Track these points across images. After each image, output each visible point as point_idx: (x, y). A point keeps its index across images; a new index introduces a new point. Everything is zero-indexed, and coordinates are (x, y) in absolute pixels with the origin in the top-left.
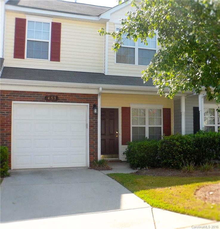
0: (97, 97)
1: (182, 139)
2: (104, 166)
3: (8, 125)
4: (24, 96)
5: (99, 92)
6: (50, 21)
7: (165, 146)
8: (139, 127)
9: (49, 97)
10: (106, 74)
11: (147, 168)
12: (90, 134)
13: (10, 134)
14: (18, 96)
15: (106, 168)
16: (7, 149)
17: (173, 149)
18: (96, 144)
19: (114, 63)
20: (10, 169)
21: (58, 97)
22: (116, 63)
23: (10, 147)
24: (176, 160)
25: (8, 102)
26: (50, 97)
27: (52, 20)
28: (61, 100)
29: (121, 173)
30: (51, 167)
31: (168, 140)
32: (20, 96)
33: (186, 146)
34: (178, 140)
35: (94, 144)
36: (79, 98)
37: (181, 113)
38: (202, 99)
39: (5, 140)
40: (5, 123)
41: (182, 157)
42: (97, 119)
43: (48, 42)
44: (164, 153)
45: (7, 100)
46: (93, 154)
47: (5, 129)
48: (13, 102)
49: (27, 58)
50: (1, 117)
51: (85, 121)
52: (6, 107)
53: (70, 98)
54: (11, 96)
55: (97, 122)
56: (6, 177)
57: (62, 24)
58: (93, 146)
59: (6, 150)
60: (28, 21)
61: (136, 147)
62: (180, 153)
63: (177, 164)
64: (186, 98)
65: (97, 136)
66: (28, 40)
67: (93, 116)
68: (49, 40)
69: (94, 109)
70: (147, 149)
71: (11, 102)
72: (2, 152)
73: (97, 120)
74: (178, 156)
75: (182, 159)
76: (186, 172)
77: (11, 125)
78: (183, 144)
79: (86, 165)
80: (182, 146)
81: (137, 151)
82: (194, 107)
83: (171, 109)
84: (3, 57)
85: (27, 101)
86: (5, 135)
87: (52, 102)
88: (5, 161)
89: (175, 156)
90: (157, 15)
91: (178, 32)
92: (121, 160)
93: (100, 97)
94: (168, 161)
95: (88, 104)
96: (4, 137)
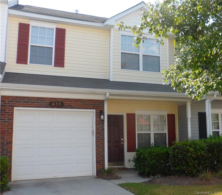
0: (104, 103)
1: (195, 145)
2: (113, 175)
3: (10, 133)
4: (27, 102)
5: (106, 98)
6: (54, 26)
7: (177, 152)
8: (144, 133)
9: (53, 103)
10: (111, 80)
11: (159, 176)
12: (96, 142)
13: (11, 143)
14: (21, 102)
15: (115, 176)
16: (8, 159)
17: (186, 156)
18: (102, 152)
19: (118, 69)
20: (10, 180)
21: (63, 102)
22: (121, 69)
23: (10, 157)
24: (190, 167)
25: (10, 108)
26: (55, 102)
27: (56, 26)
28: (66, 106)
29: (133, 182)
30: (55, 177)
31: (180, 146)
32: (23, 102)
33: (200, 152)
34: (191, 146)
35: (100, 152)
36: (85, 104)
37: (187, 118)
38: (209, 103)
39: (5, 149)
40: (6, 131)
41: (196, 163)
42: (104, 125)
43: (52, 48)
44: (176, 160)
45: (8, 106)
46: (100, 162)
47: (6, 137)
48: (15, 108)
49: (30, 63)
50: (1, 124)
51: (91, 128)
52: (7, 114)
53: (75, 104)
54: (13, 102)
55: (104, 129)
56: (5, 191)
57: (66, 30)
58: (100, 154)
59: (6, 160)
60: (32, 26)
61: (146, 154)
62: (194, 159)
63: (191, 171)
64: (191, 103)
65: (104, 144)
66: (31, 46)
67: (99, 122)
68: (53, 45)
69: (100, 115)
70: (158, 155)
71: (13, 108)
72: (2, 163)
73: (104, 127)
74: (192, 163)
75: (196, 165)
76: (204, 180)
77: (12, 133)
78: (197, 150)
79: (93, 174)
80: (196, 152)
81: (148, 158)
82: (198, 113)
83: (175, 115)
84: (4, 61)
85: (30, 107)
86: (5, 144)
87: (56, 108)
88: (6, 173)
89: (188, 163)
90: (183, 7)
91: (201, 29)
92: (127, 168)
93: (107, 103)
94: (182, 169)
95: (94, 110)
96: (4, 146)
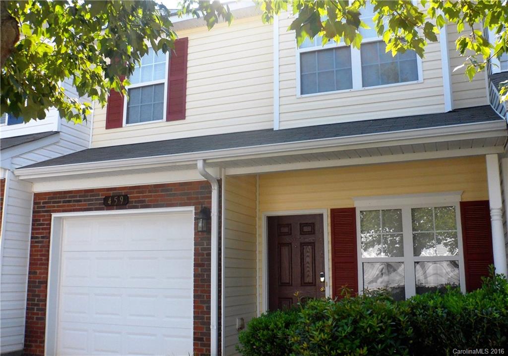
3: (44, 264)
4: (69, 201)
9: (110, 199)
10: (276, 128)
14: (60, 202)
21: (128, 196)
22: (302, 94)
25: (44, 216)
26: (113, 197)
28: (134, 204)
32: (64, 202)
35: (203, 312)
36: (170, 195)
39: (37, 295)
40: (38, 260)
43: (163, 84)
45: (43, 212)
46: (202, 339)
47: (38, 271)
48: (54, 215)
49: (126, 123)
52: (41, 227)
53: (151, 196)
54: (50, 203)
57: (189, 39)
58: (202, 318)
66: (129, 89)
67: (201, 238)
68: (164, 78)
71: (51, 216)
85: (75, 211)
86: (37, 284)
87: (116, 209)
95: (193, 208)
96: (35, 288)
